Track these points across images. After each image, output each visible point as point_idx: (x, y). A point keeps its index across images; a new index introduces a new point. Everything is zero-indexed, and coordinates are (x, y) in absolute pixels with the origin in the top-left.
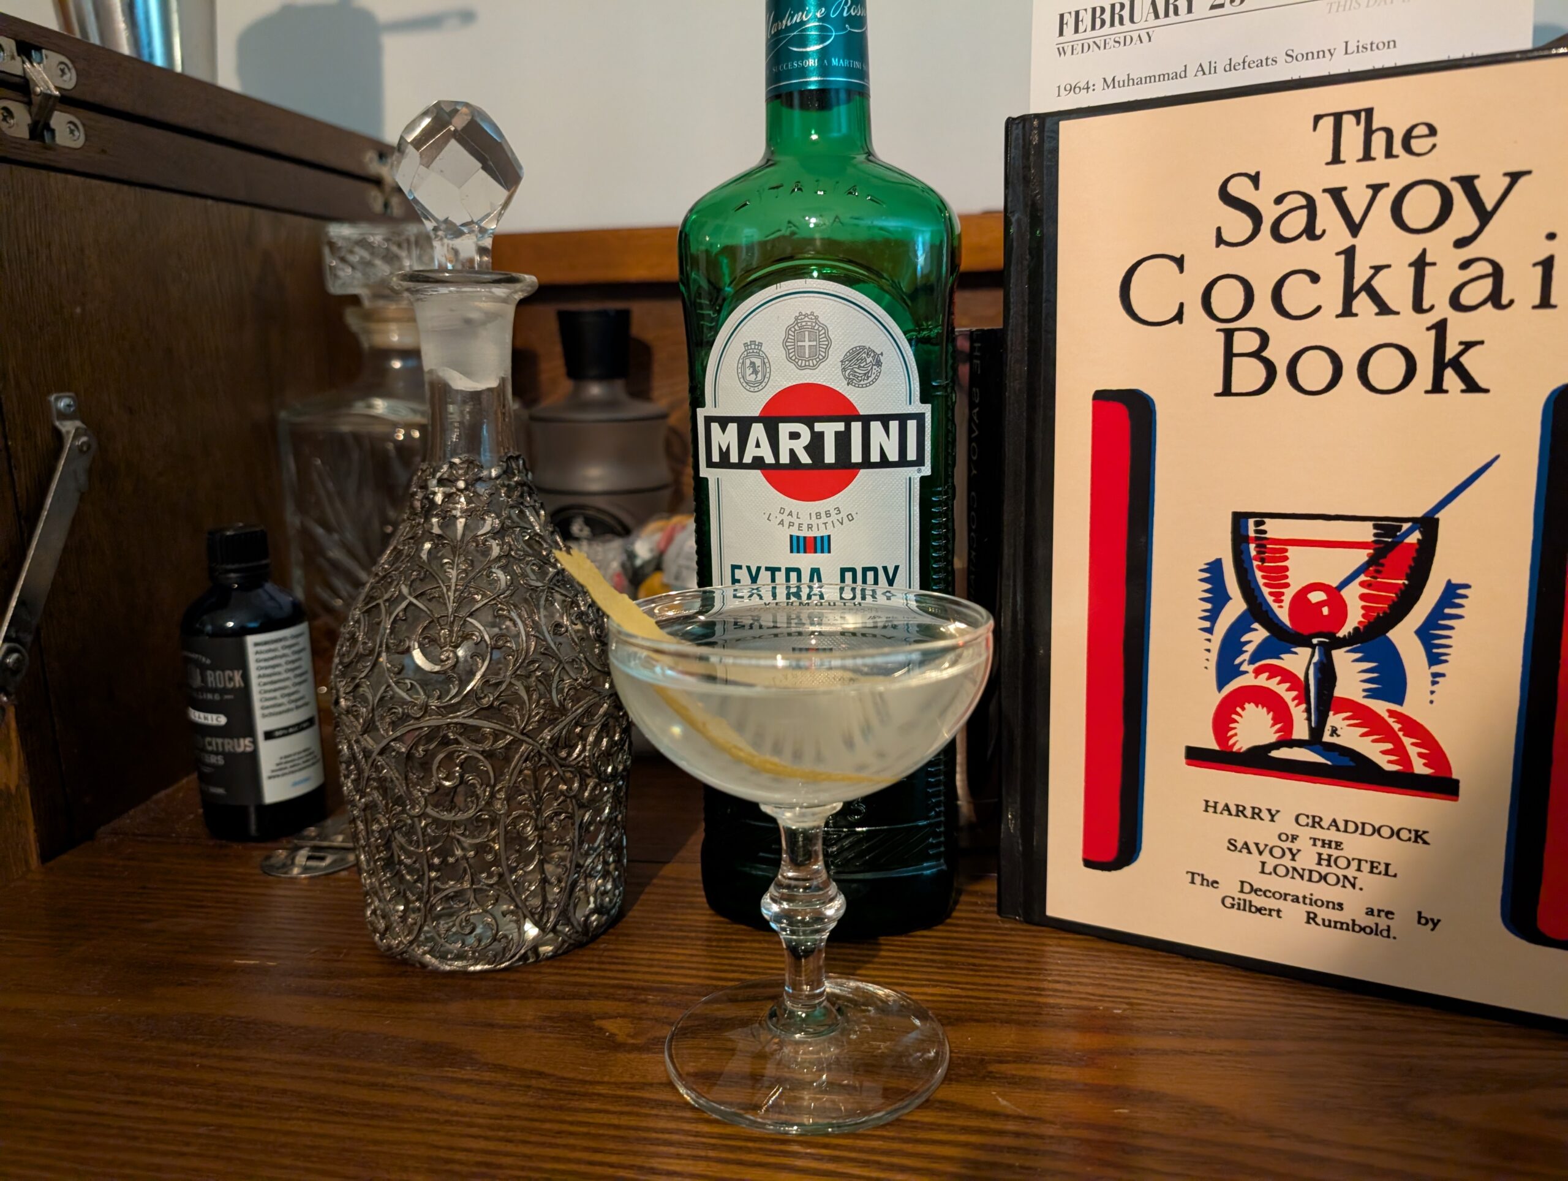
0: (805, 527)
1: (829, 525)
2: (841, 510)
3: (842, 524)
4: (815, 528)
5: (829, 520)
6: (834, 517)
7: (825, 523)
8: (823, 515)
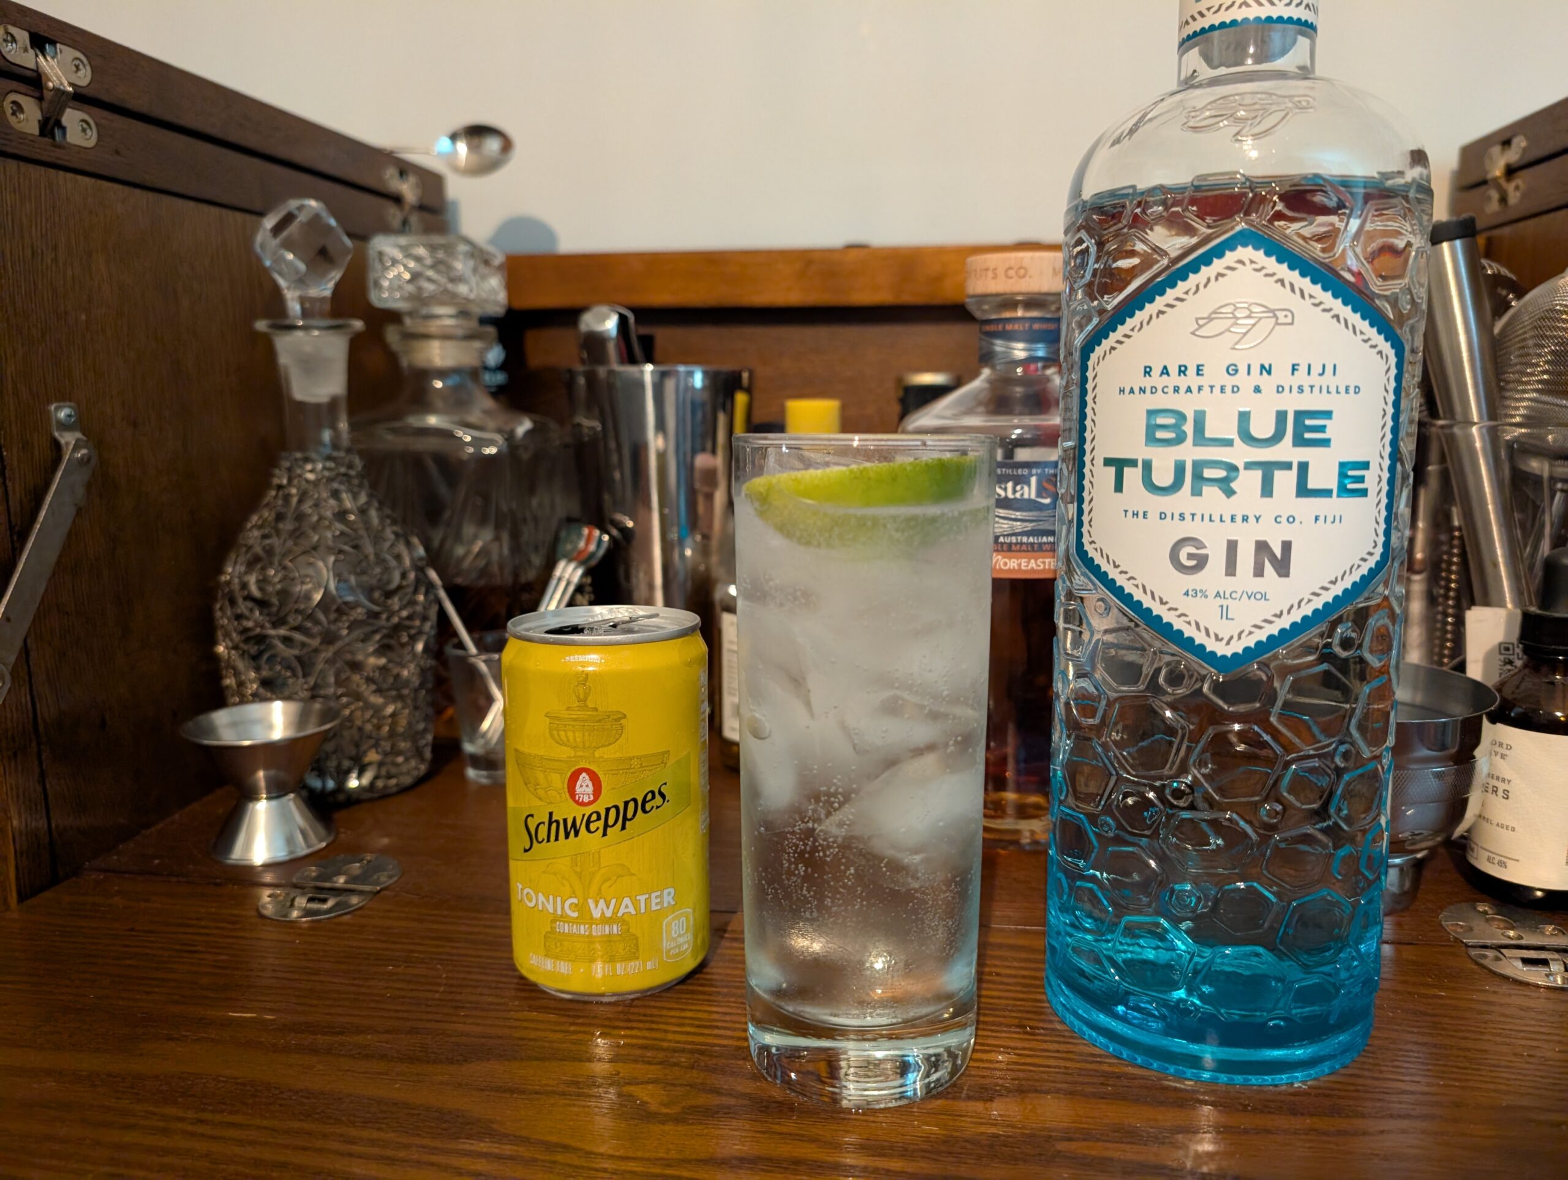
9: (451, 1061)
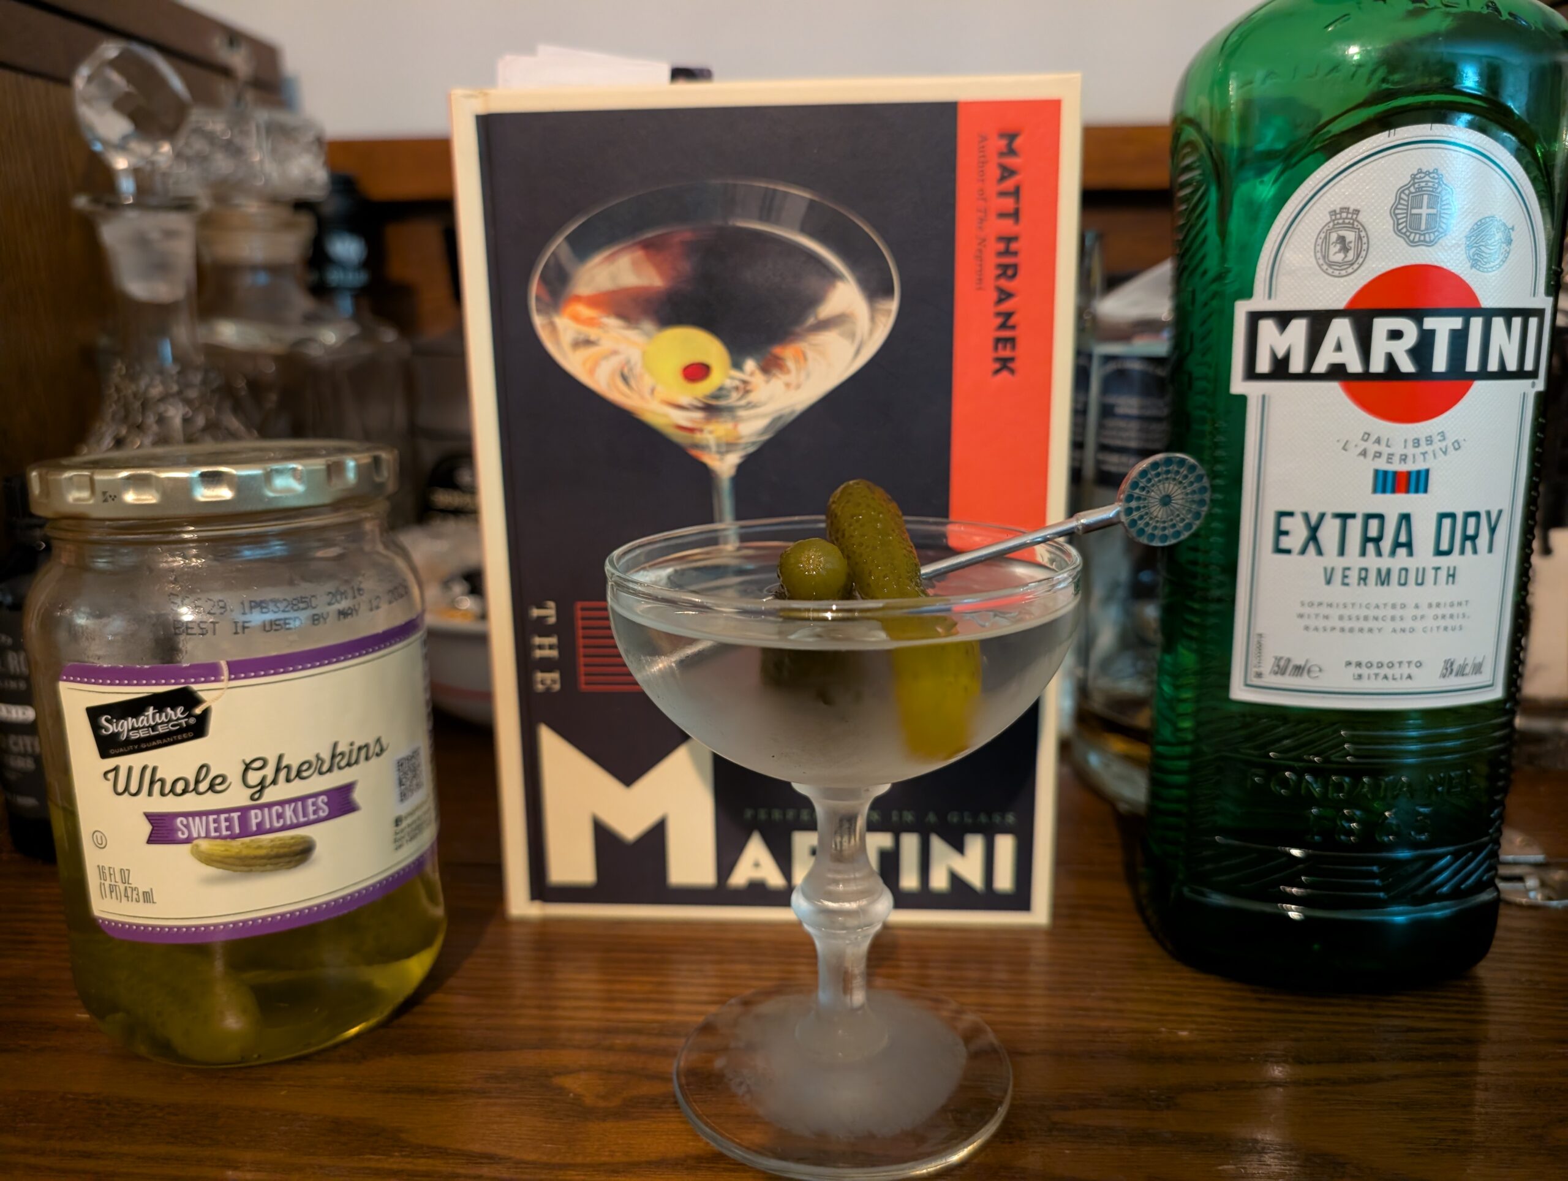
0: (1396, 459)
1: (1430, 456)
2: (1447, 435)
3: (1445, 453)
4: (1410, 459)
5: (1429, 449)
6: (1437, 445)
7: (1424, 454)
8: (1423, 442)
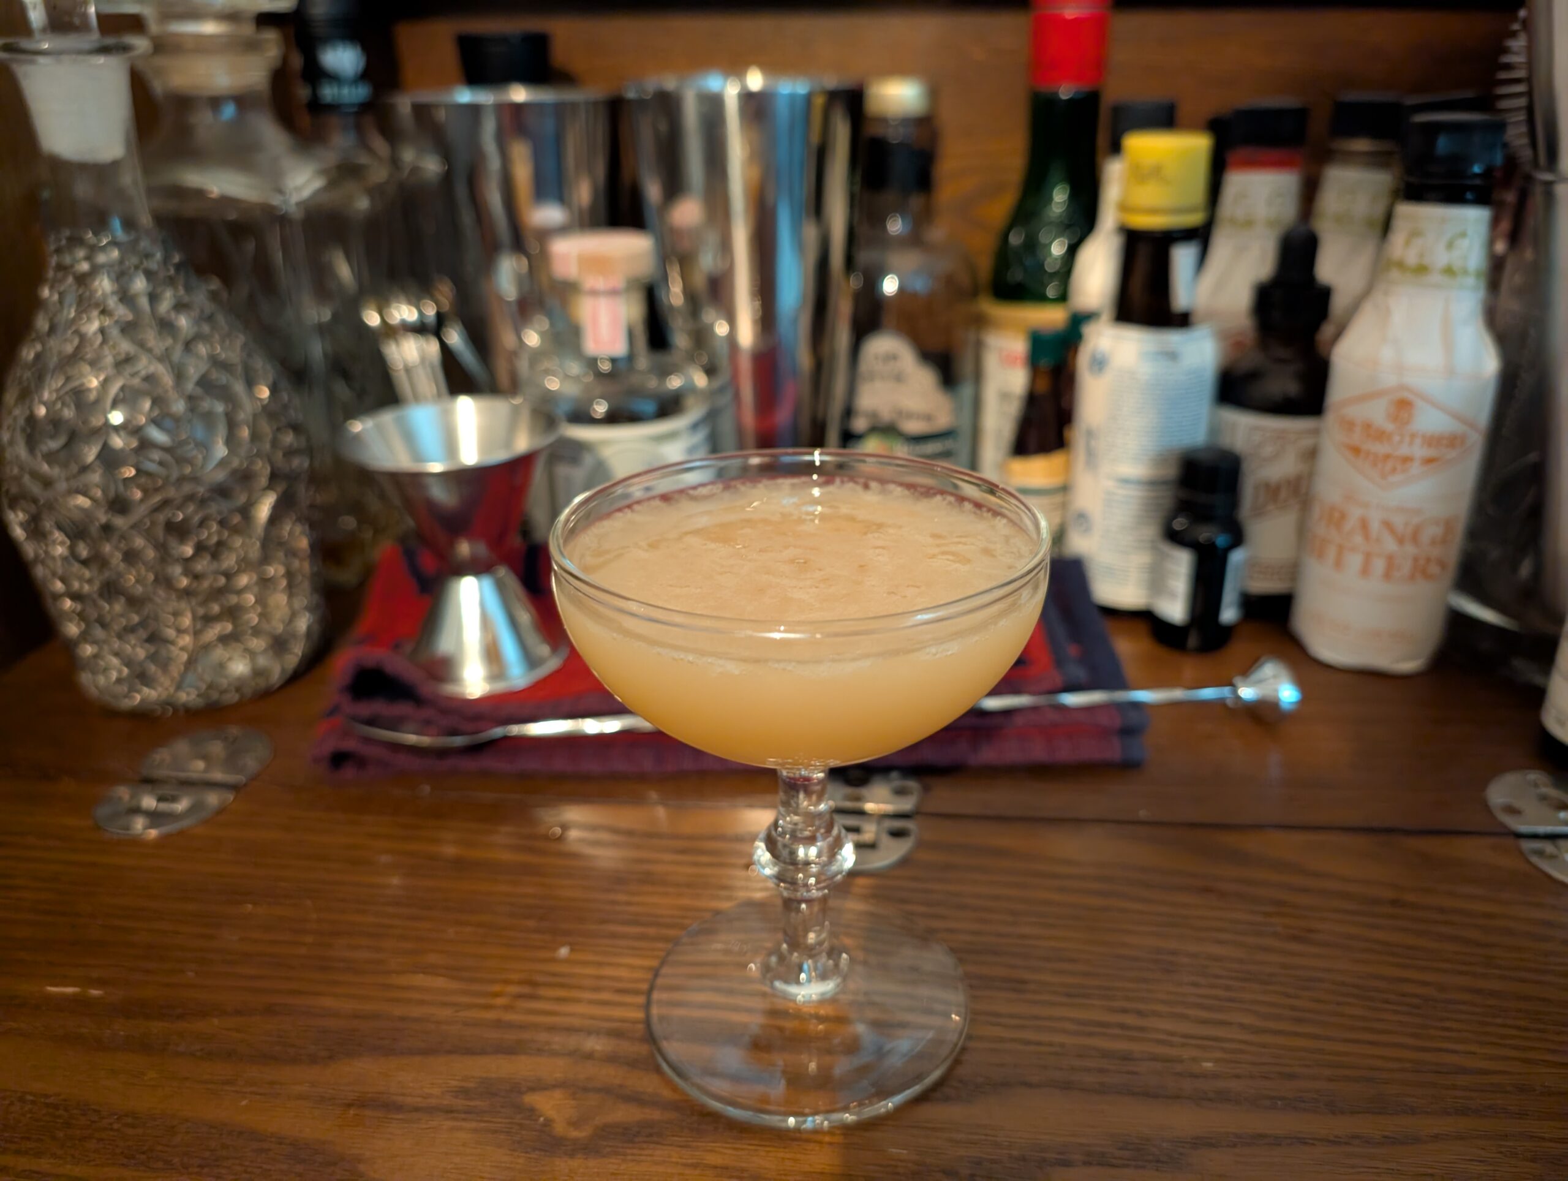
9: (313, 1060)
